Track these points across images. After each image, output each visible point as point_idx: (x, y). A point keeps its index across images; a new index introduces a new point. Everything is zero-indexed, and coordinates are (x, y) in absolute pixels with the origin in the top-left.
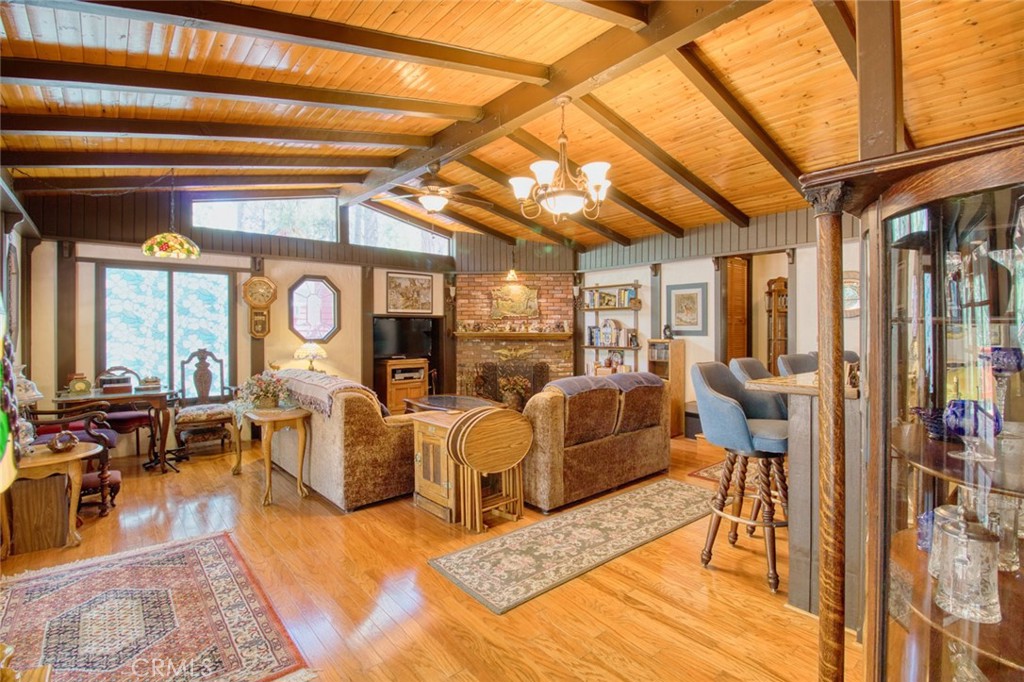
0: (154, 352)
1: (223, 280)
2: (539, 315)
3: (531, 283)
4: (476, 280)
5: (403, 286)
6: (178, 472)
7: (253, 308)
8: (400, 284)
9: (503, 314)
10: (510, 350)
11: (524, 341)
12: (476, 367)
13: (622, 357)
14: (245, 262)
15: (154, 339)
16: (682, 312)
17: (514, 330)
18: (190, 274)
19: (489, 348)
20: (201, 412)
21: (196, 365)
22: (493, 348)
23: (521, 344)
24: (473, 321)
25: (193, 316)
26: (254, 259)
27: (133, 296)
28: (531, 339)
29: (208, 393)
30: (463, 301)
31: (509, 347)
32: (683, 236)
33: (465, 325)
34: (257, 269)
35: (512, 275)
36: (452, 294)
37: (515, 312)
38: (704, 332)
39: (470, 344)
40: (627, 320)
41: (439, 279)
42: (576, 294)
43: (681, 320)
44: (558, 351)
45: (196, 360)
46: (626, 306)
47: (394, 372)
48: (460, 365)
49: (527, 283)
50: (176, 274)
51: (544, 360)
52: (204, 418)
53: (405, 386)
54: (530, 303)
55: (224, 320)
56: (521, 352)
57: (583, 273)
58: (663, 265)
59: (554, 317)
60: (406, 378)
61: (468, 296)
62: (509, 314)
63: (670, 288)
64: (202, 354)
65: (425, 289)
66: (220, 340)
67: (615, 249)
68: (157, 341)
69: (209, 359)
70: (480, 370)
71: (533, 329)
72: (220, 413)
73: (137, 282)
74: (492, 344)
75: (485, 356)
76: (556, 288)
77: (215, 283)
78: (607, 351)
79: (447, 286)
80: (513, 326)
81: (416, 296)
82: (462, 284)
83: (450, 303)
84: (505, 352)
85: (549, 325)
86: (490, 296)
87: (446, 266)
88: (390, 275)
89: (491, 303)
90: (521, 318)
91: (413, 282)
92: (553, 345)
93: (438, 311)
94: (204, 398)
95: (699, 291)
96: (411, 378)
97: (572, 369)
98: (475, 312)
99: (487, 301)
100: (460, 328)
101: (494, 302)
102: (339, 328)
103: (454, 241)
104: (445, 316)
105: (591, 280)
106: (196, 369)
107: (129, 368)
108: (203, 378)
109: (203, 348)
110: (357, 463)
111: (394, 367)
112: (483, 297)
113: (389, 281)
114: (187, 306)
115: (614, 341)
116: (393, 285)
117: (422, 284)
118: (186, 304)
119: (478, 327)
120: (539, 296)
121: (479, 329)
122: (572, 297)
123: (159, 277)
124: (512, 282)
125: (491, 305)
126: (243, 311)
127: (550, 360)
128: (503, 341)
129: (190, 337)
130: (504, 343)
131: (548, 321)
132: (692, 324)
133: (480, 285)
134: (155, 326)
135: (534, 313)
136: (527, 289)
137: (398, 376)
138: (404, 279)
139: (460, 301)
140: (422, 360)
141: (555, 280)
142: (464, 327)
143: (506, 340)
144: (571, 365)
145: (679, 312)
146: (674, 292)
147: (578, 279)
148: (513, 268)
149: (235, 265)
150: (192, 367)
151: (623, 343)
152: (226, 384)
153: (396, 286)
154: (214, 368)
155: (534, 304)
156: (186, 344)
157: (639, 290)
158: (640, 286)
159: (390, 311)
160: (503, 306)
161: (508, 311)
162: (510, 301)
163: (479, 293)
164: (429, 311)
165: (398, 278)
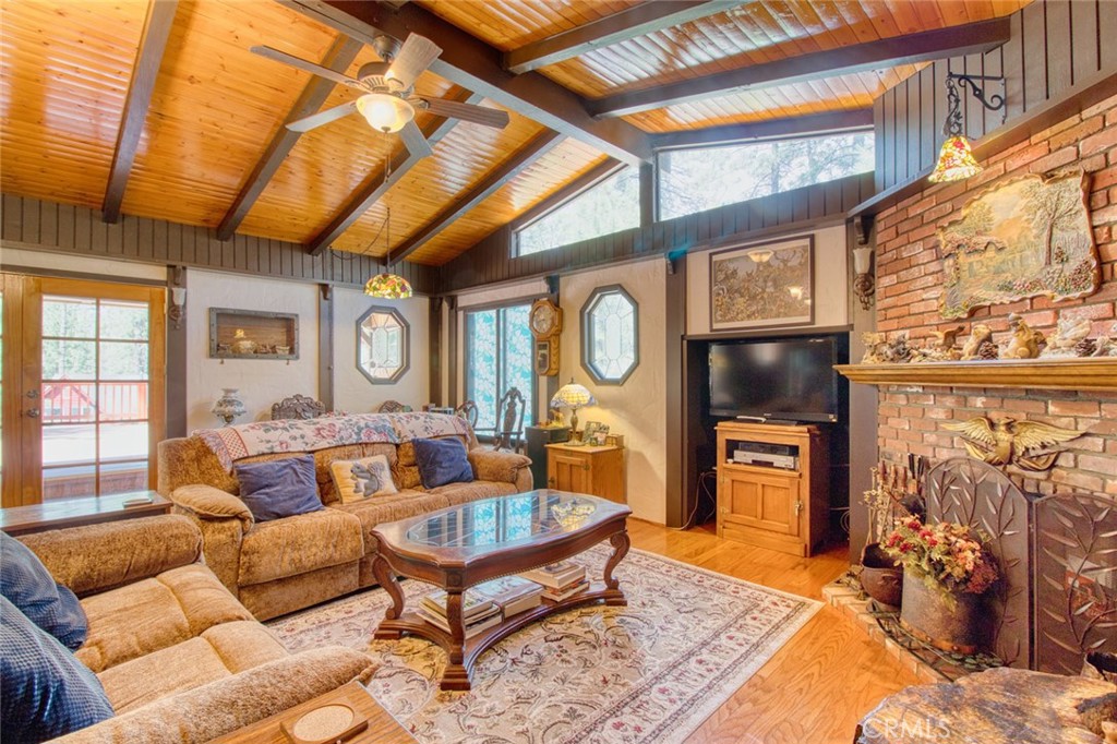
7: (538, 340)
8: (735, 272)
9: (969, 299)
19: (939, 414)
22: (952, 416)
23: (1035, 407)
30: (887, 279)
31: (994, 415)
34: (553, 291)
36: (859, 267)
39: (901, 400)
41: (834, 239)
47: (732, 446)
53: (752, 478)
60: (755, 463)
61: (897, 266)
62: (990, 298)
64: (513, 393)
65: (793, 269)
74: (950, 401)
81: (770, 289)
83: (860, 291)
86: (940, 250)
88: (715, 258)
89: (943, 271)
93: (832, 316)
96: (769, 465)
98: (910, 307)
99: (932, 268)
100: (867, 354)
101: (949, 263)
102: (637, 362)
104: (850, 326)
111: (732, 437)
112: (925, 256)
113: (715, 271)
116: (722, 276)
117: (785, 262)
119: (897, 349)
121: (900, 355)
125: (941, 278)
128: (977, 393)
130: (979, 402)
133: (921, 222)
137: (739, 455)
140: (798, 430)
142: (875, 351)
153: (727, 278)
155: (1075, 238)
159: (716, 326)
160: (973, 274)
161: (988, 286)
162: (991, 253)
163: (919, 248)
164: (807, 319)
165: (730, 260)
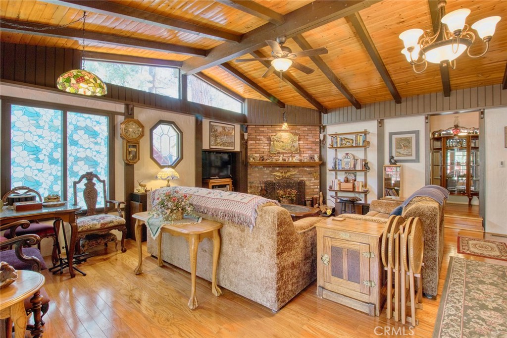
0: (50, 175)
1: (104, 120)
2: (299, 151)
3: (294, 131)
4: (260, 129)
5: (219, 131)
6: (85, 275)
7: (128, 142)
8: (217, 130)
9: (277, 150)
10: (282, 173)
11: (290, 167)
12: (260, 183)
13: (355, 176)
14: (120, 107)
15: (50, 164)
16: (401, 148)
17: (285, 160)
18: (79, 114)
19: (268, 172)
20: (95, 222)
21: (85, 185)
22: (271, 172)
23: (288, 169)
24: (258, 155)
25: (81, 147)
26: (127, 106)
27: (33, 129)
28: (295, 166)
29: (95, 206)
30: (252, 142)
31: (281, 171)
32: (401, 103)
33: (254, 157)
34: (129, 114)
35: (285, 126)
36: (246, 137)
37: (284, 149)
38: (417, 160)
39: (257, 169)
40: (359, 154)
41: (238, 127)
42: (322, 139)
43: (400, 153)
44: (310, 173)
45: (85, 181)
46: (361, 145)
47: (213, 187)
48: (250, 182)
49: (292, 131)
50: (69, 113)
51: (302, 179)
52: (99, 226)
54: (294, 144)
55: (104, 150)
56: (288, 174)
57: (326, 126)
58: (385, 121)
59: (308, 152)
61: (255, 139)
62: (281, 151)
63: (391, 134)
64: (90, 176)
66: (101, 165)
67: (350, 111)
68: (53, 166)
69: (95, 180)
70: (263, 186)
71: (296, 159)
72: (111, 222)
73: (36, 118)
74: (270, 169)
75: (266, 177)
76: (309, 135)
77: (98, 122)
78: (344, 173)
79: (243, 133)
80: (284, 157)
81: (225, 138)
82: (251, 132)
83: (244, 144)
84: (278, 174)
85: (305, 157)
86: (269, 139)
87: (242, 120)
88: (212, 123)
89: (270, 143)
90: (288, 153)
91: (224, 128)
92: (307, 169)
93: (237, 148)
94: (92, 211)
95: (413, 136)
97: (319, 184)
98: (259, 149)
99: (267, 142)
100: (251, 159)
101: (272, 143)
102: (182, 158)
103: (246, 105)
104: (241, 151)
105: (331, 130)
106: (85, 187)
107: (31, 188)
108: (91, 194)
109: (89, 171)
110: (284, 268)
111: (213, 185)
112: (264, 139)
113: (211, 127)
114: (76, 139)
115: (352, 166)
116: (213, 130)
117: (229, 131)
118: (76, 137)
119: (262, 159)
120: (299, 140)
121: (263, 160)
122: (318, 140)
123: (55, 116)
124: (284, 130)
125: (270, 145)
126: (119, 144)
127: (305, 179)
128: (277, 167)
129: (79, 162)
130: (277, 169)
131: (304, 155)
132: (409, 156)
133: (263, 132)
134: (51, 155)
135: (296, 150)
136: (291, 135)
138: (219, 126)
139: (250, 142)
140: (228, 180)
141: (309, 130)
142: (254, 159)
143: (279, 167)
144: (317, 181)
145: (398, 148)
146: (394, 137)
147: (323, 128)
148: (287, 122)
149: (114, 110)
150: (82, 186)
151: (359, 167)
152: (108, 199)
153: (215, 131)
154: (99, 187)
155: (296, 144)
156: (76, 169)
157: (367, 135)
158: (369, 133)
159: (211, 147)
160: (277, 146)
161: (280, 148)
162: (281, 143)
163: (262, 137)
164: (233, 148)
165: (216, 126)
